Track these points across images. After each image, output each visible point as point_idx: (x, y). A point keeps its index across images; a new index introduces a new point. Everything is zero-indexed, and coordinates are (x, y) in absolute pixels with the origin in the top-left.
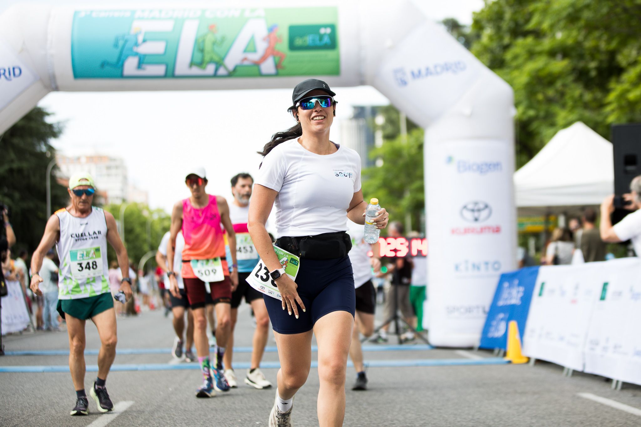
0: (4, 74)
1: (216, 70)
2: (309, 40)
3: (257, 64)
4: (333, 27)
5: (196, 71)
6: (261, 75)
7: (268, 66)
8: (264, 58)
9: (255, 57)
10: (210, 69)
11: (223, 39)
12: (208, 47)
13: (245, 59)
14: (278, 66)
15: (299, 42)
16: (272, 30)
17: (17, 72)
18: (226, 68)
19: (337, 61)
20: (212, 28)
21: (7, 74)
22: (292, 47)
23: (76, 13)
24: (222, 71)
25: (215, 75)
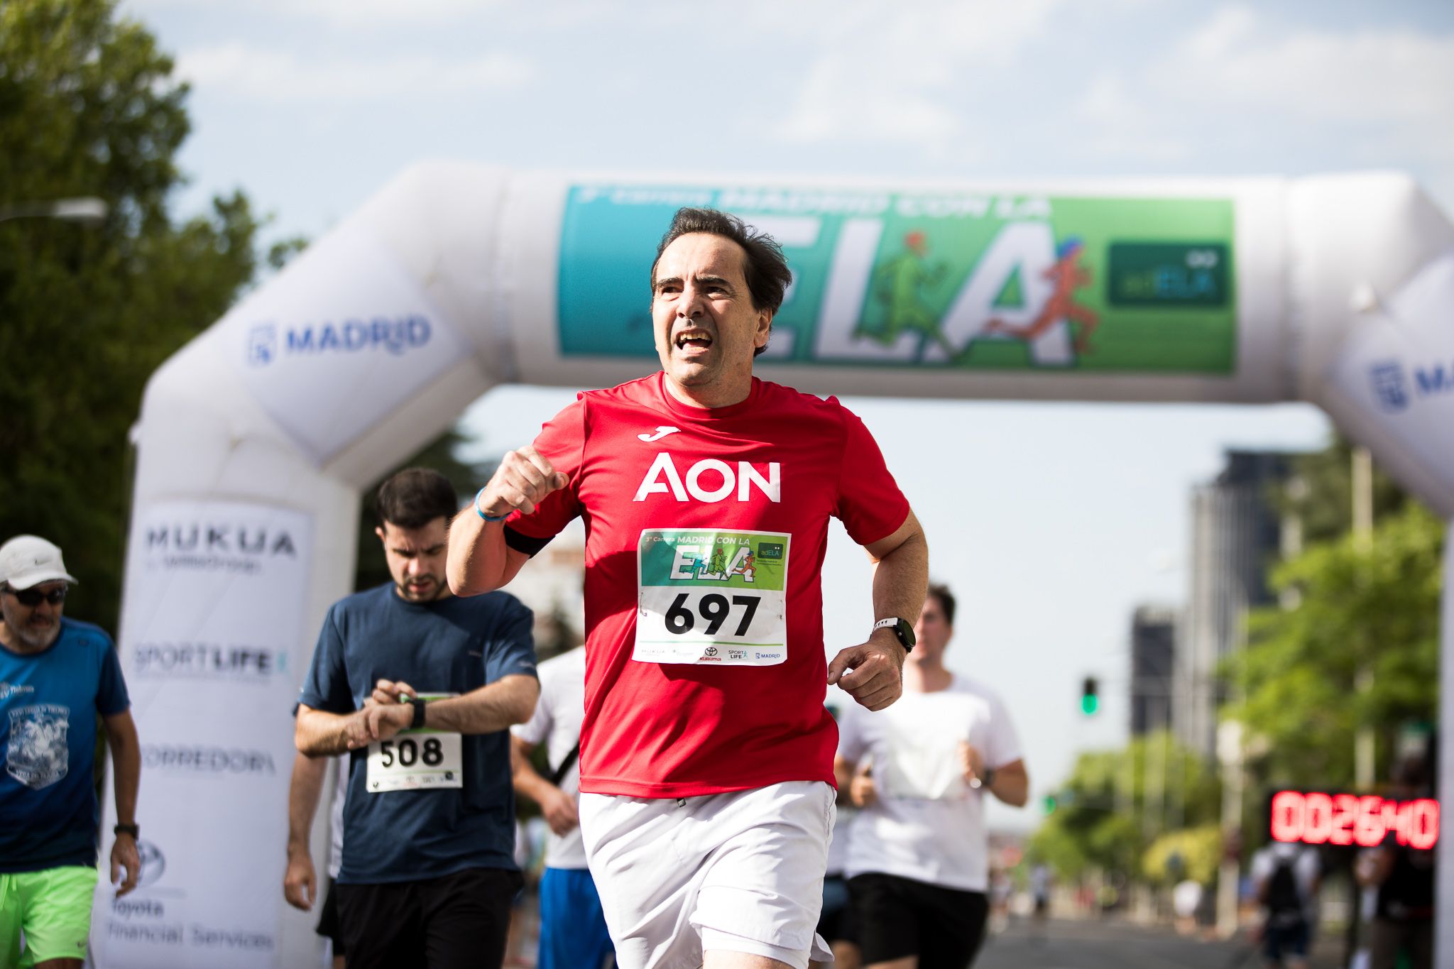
0: (386, 335)
1: (921, 347)
2: (1159, 280)
3: (1024, 337)
4: (1222, 251)
5: (867, 348)
6: (1031, 364)
7: (1052, 344)
8: (1042, 323)
9: (1017, 319)
10: (905, 345)
11: (941, 271)
12: (902, 287)
13: (994, 324)
14: (1077, 344)
15: (1133, 285)
16: (1066, 251)
17: (418, 331)
18: (944, 343)
19: (1229, 338)
20: (914, 242)
21: (393, 335)
22: (1117, 296)
23: (573, 191)
24: (934, 352)
25: (917, 362)
